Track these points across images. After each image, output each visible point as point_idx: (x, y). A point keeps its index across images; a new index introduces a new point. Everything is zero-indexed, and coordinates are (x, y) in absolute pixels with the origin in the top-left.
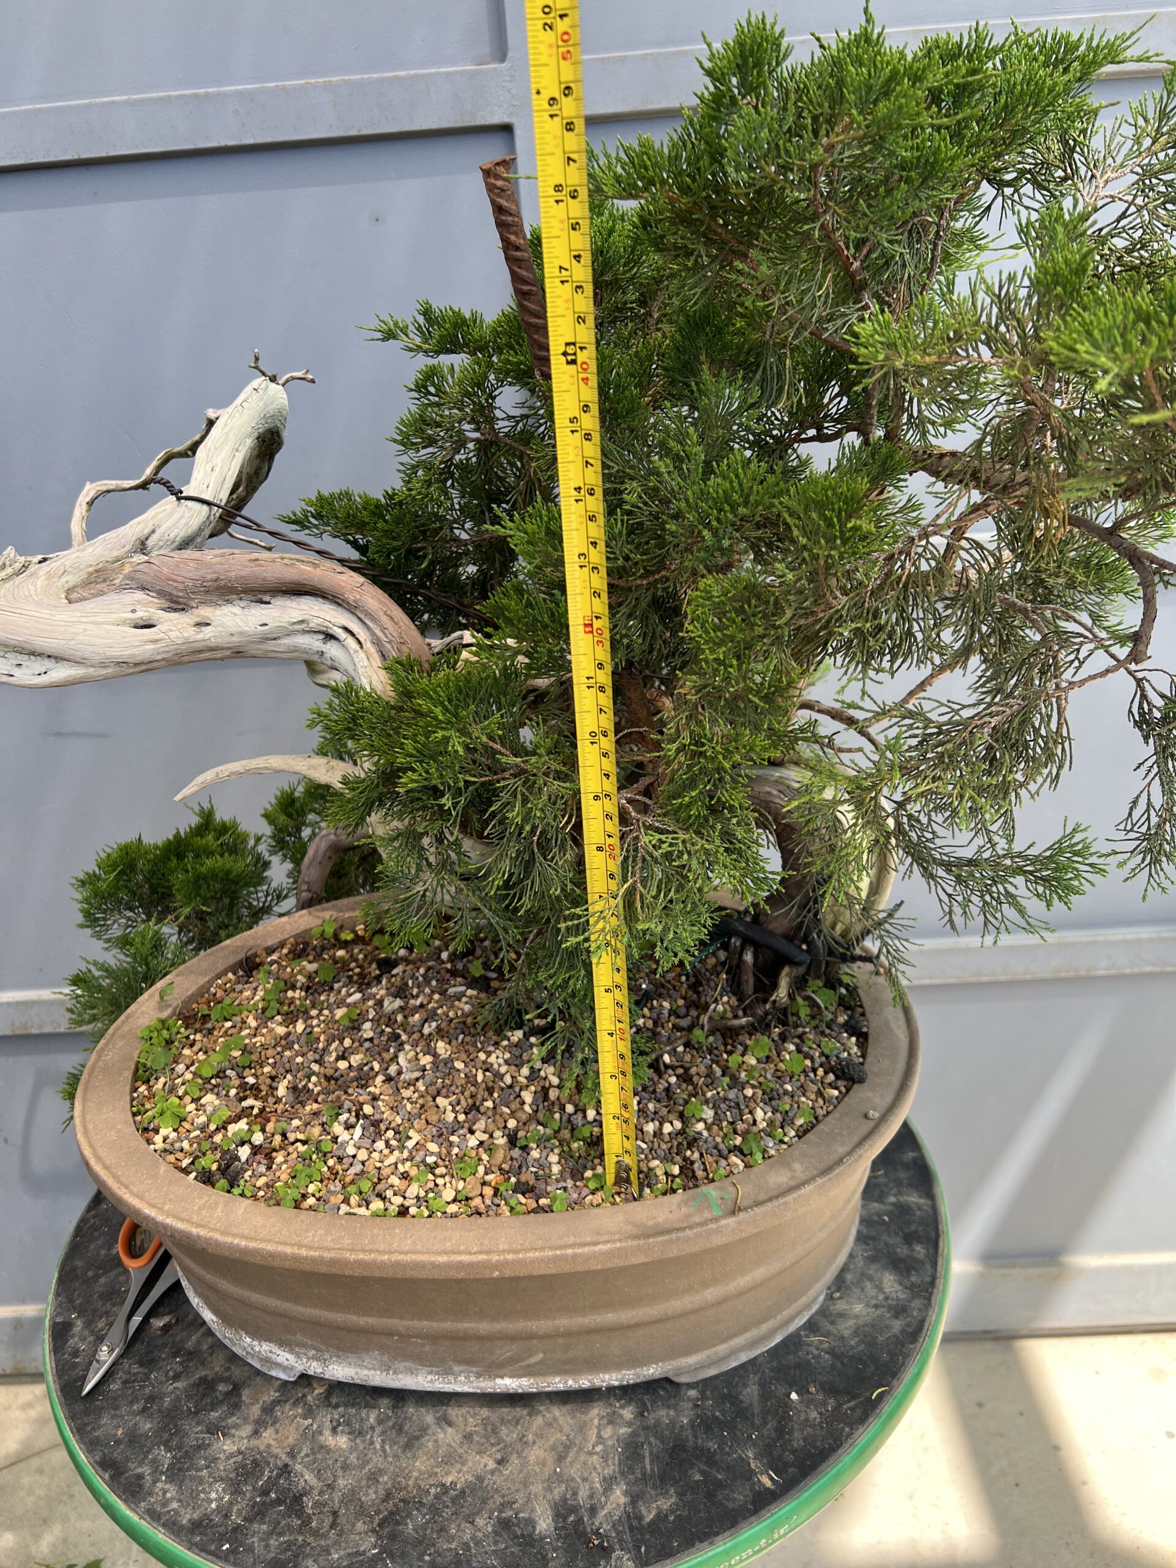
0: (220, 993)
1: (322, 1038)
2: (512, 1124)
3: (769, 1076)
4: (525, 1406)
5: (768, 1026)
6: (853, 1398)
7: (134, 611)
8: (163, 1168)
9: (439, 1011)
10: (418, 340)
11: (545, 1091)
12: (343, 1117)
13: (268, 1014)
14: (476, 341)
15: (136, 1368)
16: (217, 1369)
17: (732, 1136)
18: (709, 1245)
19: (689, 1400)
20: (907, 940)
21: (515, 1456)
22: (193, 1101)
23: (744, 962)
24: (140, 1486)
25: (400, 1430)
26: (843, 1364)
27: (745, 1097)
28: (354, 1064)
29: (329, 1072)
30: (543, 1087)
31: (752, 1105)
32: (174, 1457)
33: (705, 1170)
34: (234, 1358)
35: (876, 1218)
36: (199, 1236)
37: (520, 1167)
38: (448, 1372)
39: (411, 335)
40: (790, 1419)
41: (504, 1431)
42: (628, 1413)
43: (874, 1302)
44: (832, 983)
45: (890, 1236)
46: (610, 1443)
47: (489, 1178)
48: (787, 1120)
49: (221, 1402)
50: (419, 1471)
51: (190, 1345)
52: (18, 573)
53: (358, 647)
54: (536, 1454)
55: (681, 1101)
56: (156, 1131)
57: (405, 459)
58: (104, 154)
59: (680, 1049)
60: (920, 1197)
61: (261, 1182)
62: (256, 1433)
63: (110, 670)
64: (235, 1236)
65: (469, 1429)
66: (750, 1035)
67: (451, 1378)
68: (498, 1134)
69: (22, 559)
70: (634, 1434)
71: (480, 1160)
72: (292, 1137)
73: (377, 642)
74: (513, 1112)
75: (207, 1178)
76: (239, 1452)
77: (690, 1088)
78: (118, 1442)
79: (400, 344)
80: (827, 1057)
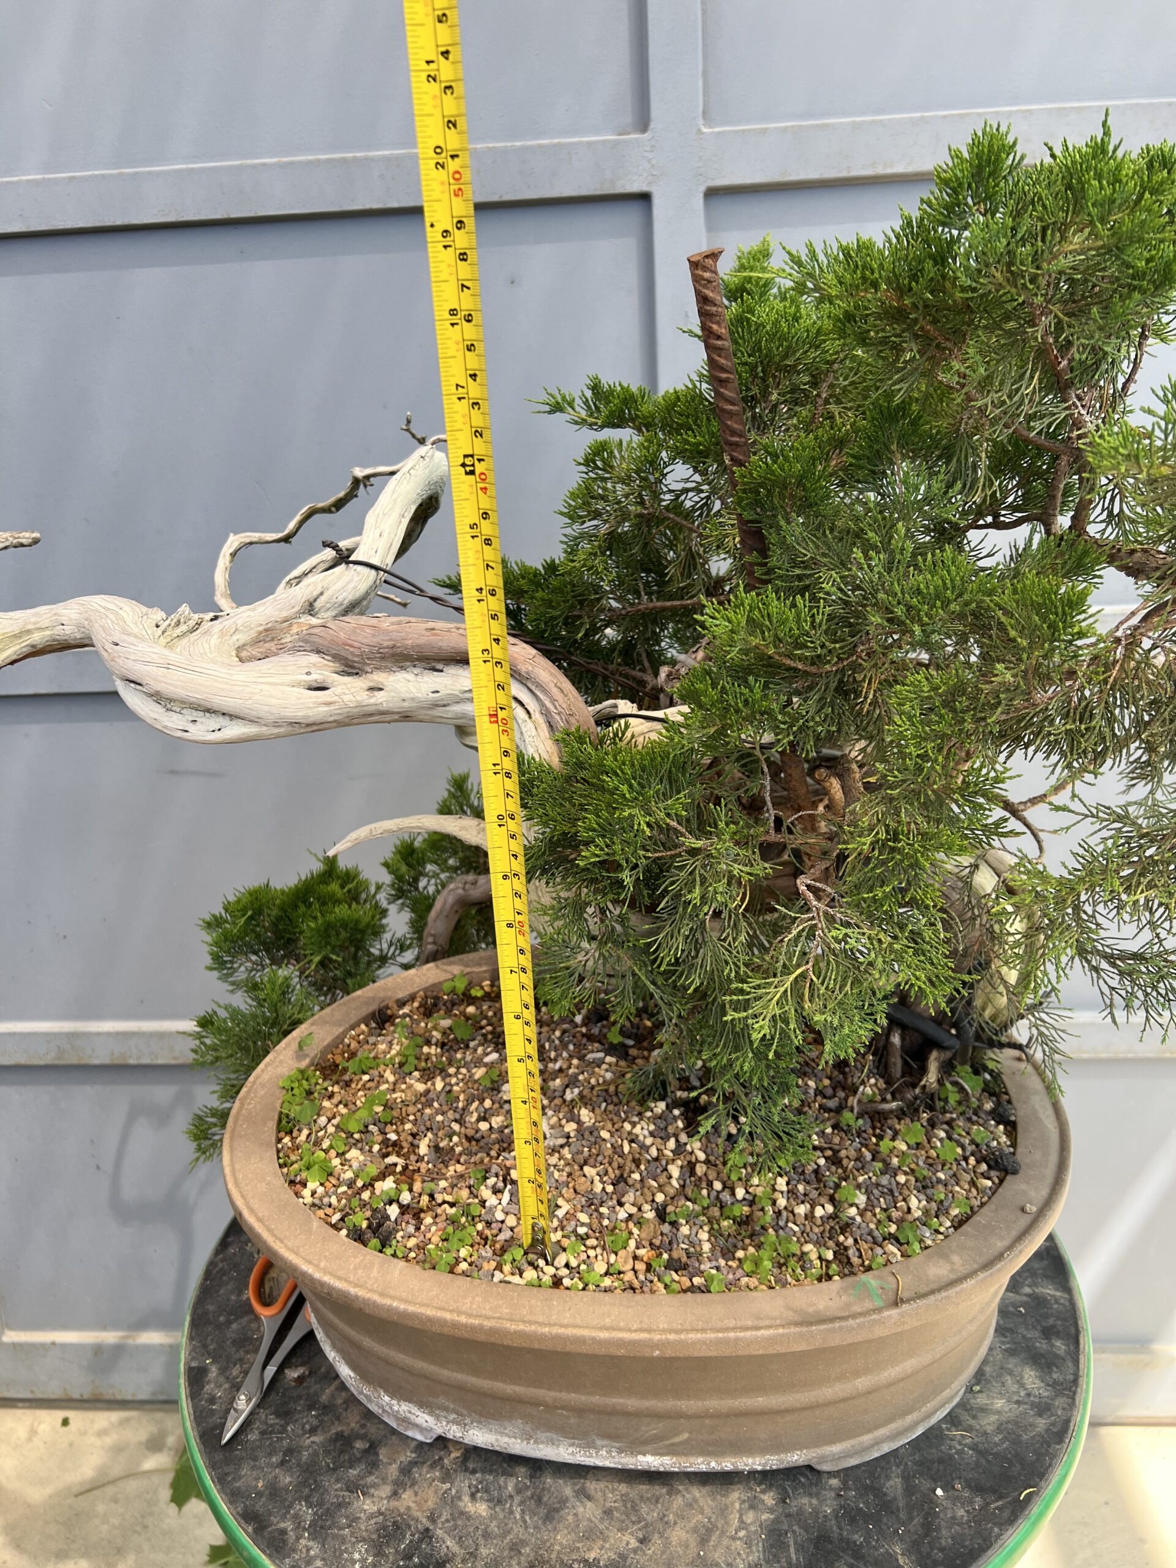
0: (354, 1045)
1: (462, 1097)
2: (660, 1198)
3: (921, 1163)
4: (664, 1484)
5: (916, 1110)
6: (1000, 1498)
7: (308, 673)
8: (316, 1224)
9: (581, 1077)
10: (583, 414)
11: (691, 1167)
12: (491, 1181)
13: (406, 1069)
14: (645, 418)
15: (272, 1420)
16: (353, 1425)
17: (886, 1223)
18: (871, 1336)
19: (831, 1488)
20: (1063, 1031)
21: (656, 1536)
22: (338, 1155)
23: (892, 1044)
24: (284, 1542)
25: (539, 1501)
26: (988, 1461)
27: (898, 1183)
28: (495, 1125)
29: (470, 1132)
30: (689, 1162)
31: (906, 1192)
32: (315, 1514)
33: (860, 1256)
34: (369, 1415)
35: (1011, 1309)
36: (357, 1297)
37: (670, 1243)
38: (590, 1446)
39: (578, 409)
40: (937, 1515)
41: (644, 1509)
42: (769, 1499)
43: (1016, 1398)
44: (978, 1069)
45: (1027, 1329)
46: (753, 1529)
47: (641, 1252)
48: (941, 1210)
49: (359, 1460)
50: (561, 1544)
51: (324, 1398)
52: (193, 630)
53: (526, 717)
54: (678, 1535)
55: (831, 1184)
56: (304, 1185)
57: (568, 531)
58: (252, 214)
59: (829, 1130)
60: (1057, 1290)
61: (412, 1242)
62: (395, 1494)
63: (282, 730)
64: (393, 1298)
65: (608, 1505)
66: (899, 1119)
67: (593, 1452)
68: (646, 1207)
69: (196, 616)
70: (777, 1521)
71: (631, 1233)
72: (439, 1198)
73: (546, 713)
74: (660, 1186)
75: (358, 1236)
76: (380, 1513)
77: (840, 1171)
78: (259, 1494)
79: (567, 417)
80: (977, 1145)
